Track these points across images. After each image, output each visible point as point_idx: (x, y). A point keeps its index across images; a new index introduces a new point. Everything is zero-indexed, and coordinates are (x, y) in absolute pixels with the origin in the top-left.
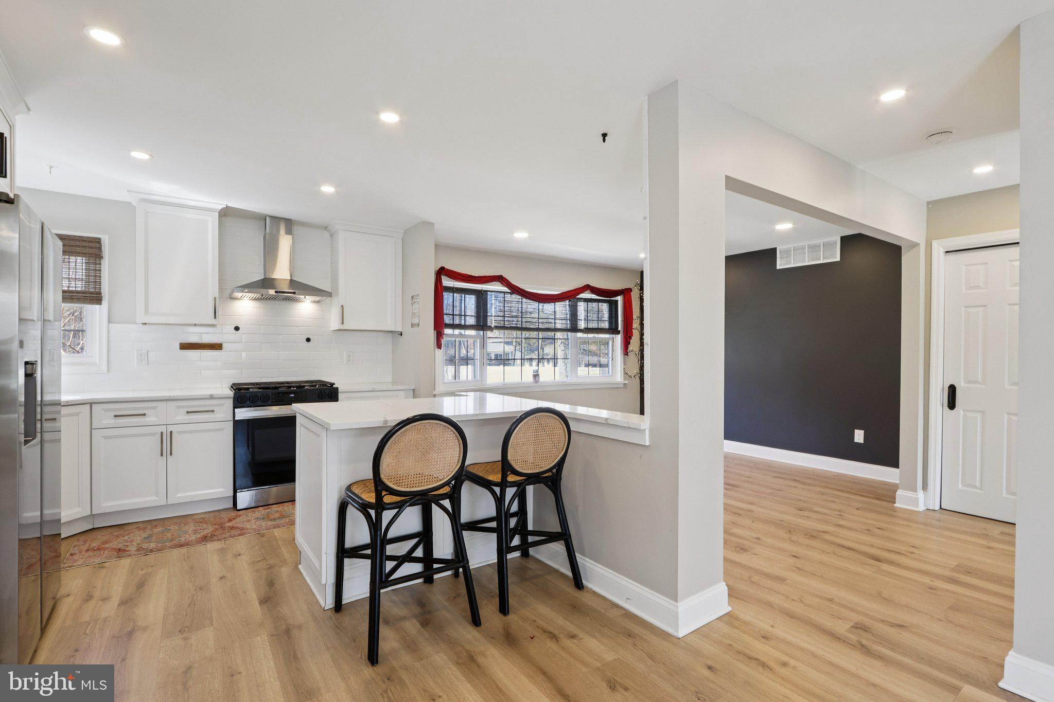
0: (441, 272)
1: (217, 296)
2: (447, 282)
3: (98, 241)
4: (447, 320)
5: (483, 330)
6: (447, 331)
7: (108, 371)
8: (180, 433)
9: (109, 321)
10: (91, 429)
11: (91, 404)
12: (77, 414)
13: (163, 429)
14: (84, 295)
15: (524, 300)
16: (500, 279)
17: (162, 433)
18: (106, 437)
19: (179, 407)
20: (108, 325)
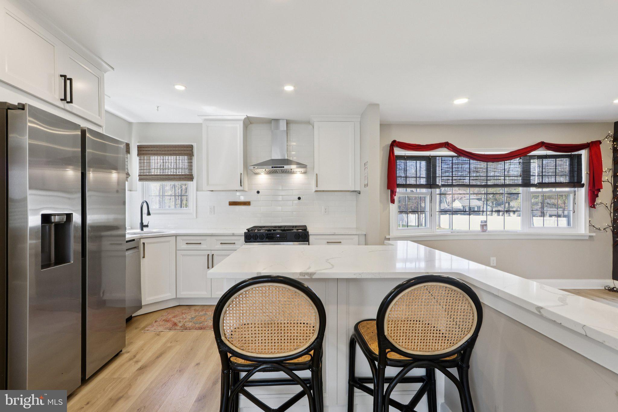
0: (395, 144)
1: (242, 173)
2: (398, 152)
3: (191, 147)
4: (400, 181)
5: (431, 188)
6: (398, 190)
7: (196, 218)
8: (218, 255)
9: (197, 190)
10: (176, 250)
11: (176, 236)
12: (169, 241)
13: (209, 252)
14: (185, 176)
15: (472, 161)
16: (447, 145)
17: (208, 255)
18: (183, 255)
19: (217, 240)
20: (196, 192)
